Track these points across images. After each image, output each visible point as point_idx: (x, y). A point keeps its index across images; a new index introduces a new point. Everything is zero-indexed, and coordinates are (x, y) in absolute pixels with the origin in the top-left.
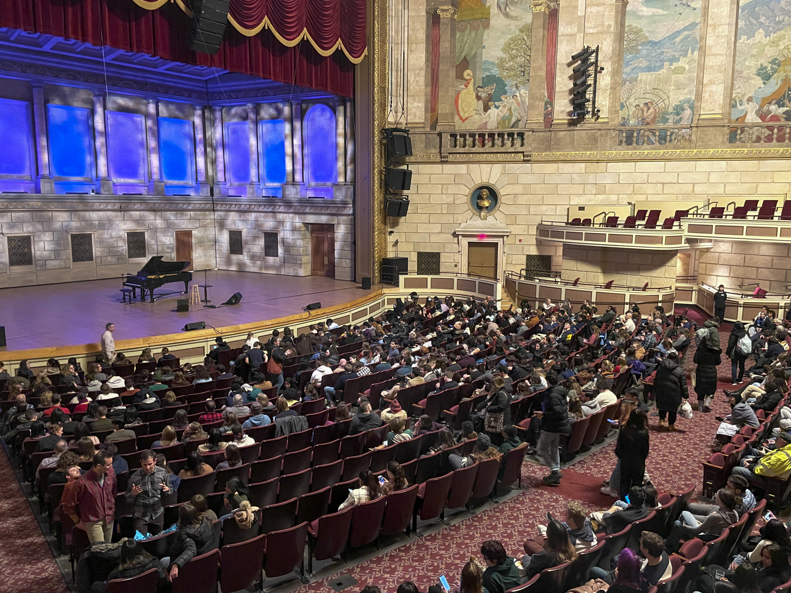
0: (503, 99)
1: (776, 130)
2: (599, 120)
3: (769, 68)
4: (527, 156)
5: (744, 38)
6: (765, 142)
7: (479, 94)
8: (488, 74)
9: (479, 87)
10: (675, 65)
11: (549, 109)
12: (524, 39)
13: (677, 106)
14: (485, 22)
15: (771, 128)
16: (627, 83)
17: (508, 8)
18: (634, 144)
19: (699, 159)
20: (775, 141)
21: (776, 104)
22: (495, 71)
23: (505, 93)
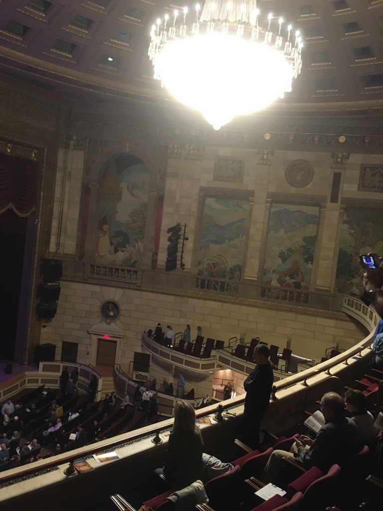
0: (127, 247)
1: (288, 293)
2: (185, 270)
3: (286, 254)
4: (139, 287)
5: (272, 232)
6: (282, 300)
8: (118, 229)
9: (112, 237)
10: (232, 242)
11: (155, 258)
12: (142, 211)
13: (232, 268)
14: (119, 196)
15: (286, 292)
16: (203, 249)
17: (133, 190)
18: (206, 288)
19: (243, 305)
20: (287, 300)
21: (289, 276)
22: (123, 229)
23: (129, 243)
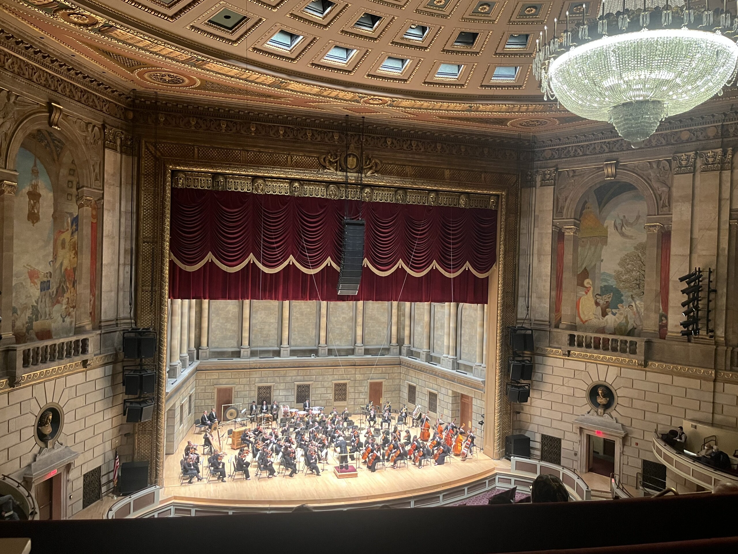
0: (619, 307)
4: (641, 364)
7: (598, 300)
8: (606, 284)
11: (664, 322)
12: (639, 256)
14: (604, 239)
17: (623, 228)
22: (612, 283)
23: (622, 302)
